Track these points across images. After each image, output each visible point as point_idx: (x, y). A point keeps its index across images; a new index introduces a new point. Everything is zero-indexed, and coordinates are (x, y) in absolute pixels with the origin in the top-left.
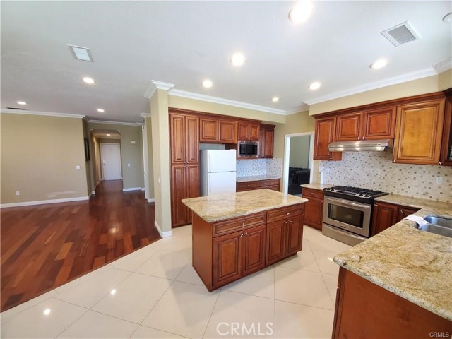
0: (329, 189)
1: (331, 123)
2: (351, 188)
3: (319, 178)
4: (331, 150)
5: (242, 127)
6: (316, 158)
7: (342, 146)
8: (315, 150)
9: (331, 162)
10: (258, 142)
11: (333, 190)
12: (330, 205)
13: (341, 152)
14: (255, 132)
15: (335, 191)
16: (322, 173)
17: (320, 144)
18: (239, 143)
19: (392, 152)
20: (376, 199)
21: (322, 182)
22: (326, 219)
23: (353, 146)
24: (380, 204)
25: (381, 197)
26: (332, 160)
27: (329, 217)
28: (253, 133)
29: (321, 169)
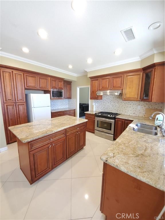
0: (97, 114)
1: (97, 81)
2: (106, 112)
3: (93, 108)
4: (97, 94)
5: (53, 81)
6: (91, 99)
7: (102, 93)
8: (91, 94)
9: (98, 100)
10: (63, 90)
11: (99, 114)
12: (98, 121)
13: (102, 96)
14: (61, 84)
15: (100, 114)
16: (94, 106)
17: (93, 92)
18: (52, 90)
19: (122, 96)
20: (116, 117)
21: (94, 110)
22: (96, 128)
23: (107, 93)
24: (118, 119)
25: (118, 116)
26: (98, 99)
27: (97, 127)
28: (59, 85)
29: (94, 104)
